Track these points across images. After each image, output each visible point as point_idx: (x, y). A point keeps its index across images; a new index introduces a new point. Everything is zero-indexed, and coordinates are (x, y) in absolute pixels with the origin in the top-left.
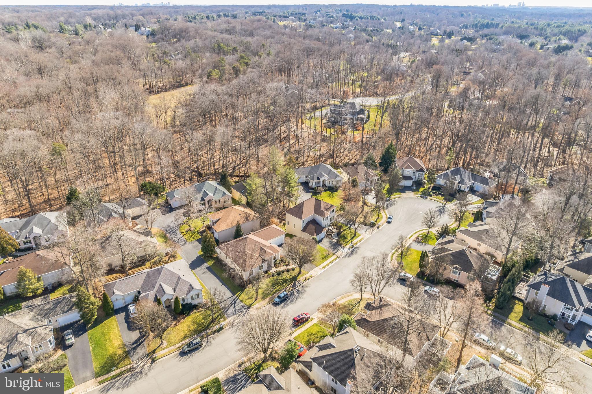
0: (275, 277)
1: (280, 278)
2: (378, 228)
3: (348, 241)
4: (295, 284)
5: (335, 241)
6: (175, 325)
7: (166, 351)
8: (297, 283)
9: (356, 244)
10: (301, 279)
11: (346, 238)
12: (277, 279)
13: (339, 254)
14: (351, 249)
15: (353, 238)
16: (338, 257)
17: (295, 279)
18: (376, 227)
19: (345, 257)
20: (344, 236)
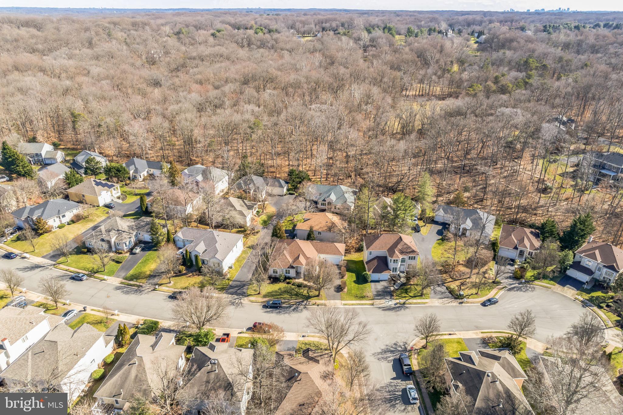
0: (293, 287)
1: (296, 290)
2: (461, 303)
3: (405, 297)
4: (303, 302)
5: (392, 288)
6: (190, 276)
7: (167, 288)
8: (305, 302)
9: (410, 304)
10: (313, 301)
11: (406, 293)
12: (293, 289)
13: (377, 302)
14: (398, 305)
15: (415, 297)
16: (373, 304)
17: (308, 297)
18: (460, 301)
19: (380, 308)
20: (407, 289)
